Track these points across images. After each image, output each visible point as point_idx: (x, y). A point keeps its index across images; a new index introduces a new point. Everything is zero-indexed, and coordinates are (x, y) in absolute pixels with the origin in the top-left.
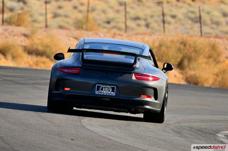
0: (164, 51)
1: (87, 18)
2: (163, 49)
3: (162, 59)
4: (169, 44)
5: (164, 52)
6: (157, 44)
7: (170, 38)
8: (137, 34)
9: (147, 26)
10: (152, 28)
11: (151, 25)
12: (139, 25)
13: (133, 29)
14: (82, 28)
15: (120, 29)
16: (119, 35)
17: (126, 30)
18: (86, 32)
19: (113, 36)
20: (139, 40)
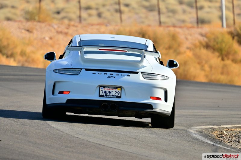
1: (39, 9)
8: (92, 25)
9: (99, 15)
10: (105, 18)
11: (103, 15)
12: (90, 15)
13: (85, 20)
14: (35, 19)
15: (70, 20)
16: (73, 26)
17: (80, 20)
18: (39, 24)
19: (68, 27)
20: (95, 30)
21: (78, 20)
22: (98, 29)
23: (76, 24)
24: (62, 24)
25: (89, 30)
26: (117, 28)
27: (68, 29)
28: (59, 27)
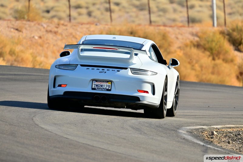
1: (29, 8)
8: (82, 24)
9: (89, 14)
10: (95, 17)
12: (80, 14)
13: (75, 19)
14: (24, 18)
15: (60, 19)
16: (63, 25)
17: (70, 20)
18: (28, 23)
19: (57, 26)
20: (85, 29)
21: (68, 19)
22: (87, 28)
23: (66, 23)
24: (51, 23)
25: (79, 29)
26: (107, 27)
27: (57, 28)
28: (48, 26)
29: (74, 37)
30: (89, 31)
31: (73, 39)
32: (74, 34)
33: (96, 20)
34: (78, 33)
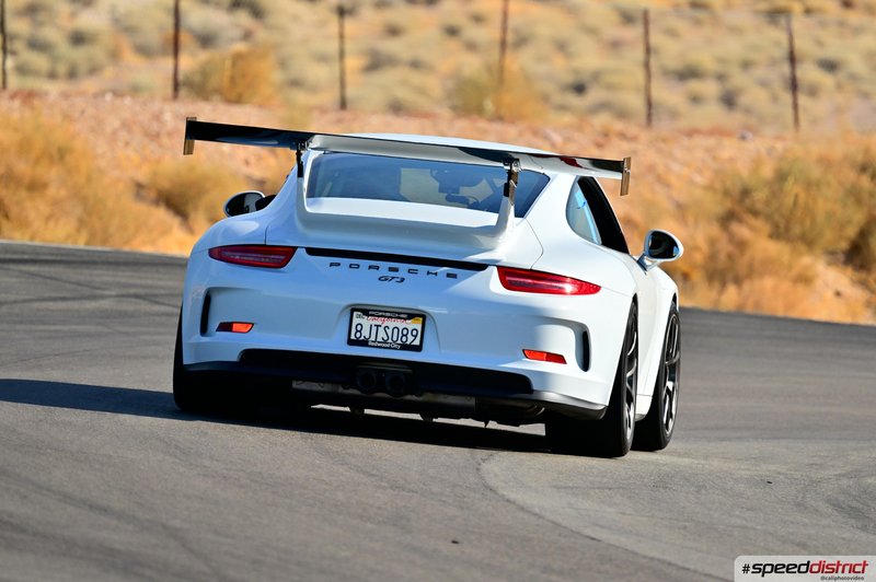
0: (797, 196)
1: (499, 74)
2: (792, 188)
3: (787, 229)
4: (816, 172)
5: (795, 203)
6: (767, 171)
7: (816, 149)
8: (691, 133)
9: (729, 100)
10: (748, 111)
11: (744, 100)
12: (696, 99)
13: (674, 114)
14: (480, 111)
16: (622, 136)
17: (649, 117)
18: (497, 127)
19: (600, 139)
20: (699, 154)
22: (708, 150)
23: (632, 130)
24: (580, 129)
25: (678, 153)
26: (779, 146)
27: (599, 146)
28: (567, 140)
29: (660, 179)
30: (714, 158)
31: (658, 188)
32: (660, 169)
33: (753, 121)
34: (676, 167)
